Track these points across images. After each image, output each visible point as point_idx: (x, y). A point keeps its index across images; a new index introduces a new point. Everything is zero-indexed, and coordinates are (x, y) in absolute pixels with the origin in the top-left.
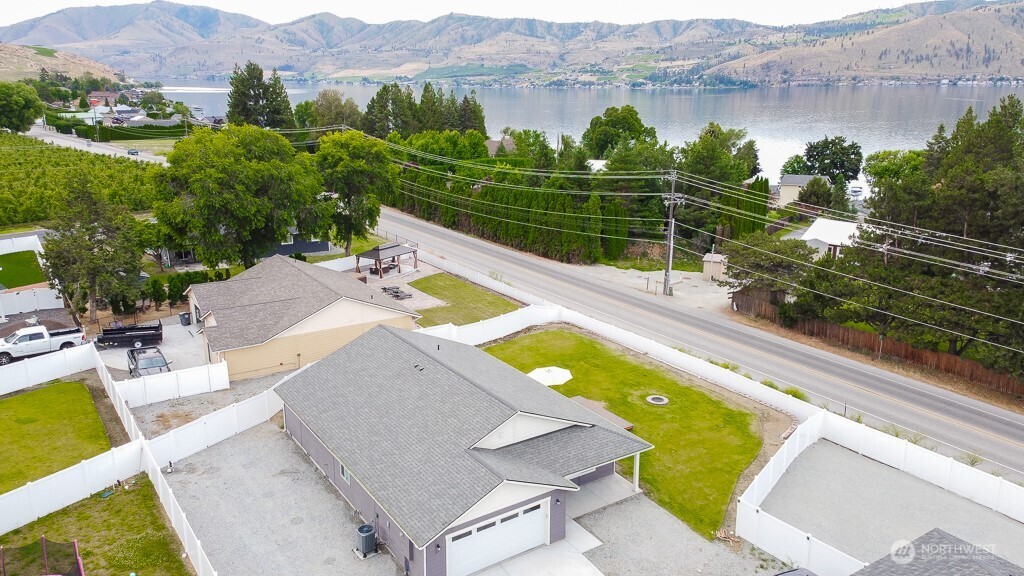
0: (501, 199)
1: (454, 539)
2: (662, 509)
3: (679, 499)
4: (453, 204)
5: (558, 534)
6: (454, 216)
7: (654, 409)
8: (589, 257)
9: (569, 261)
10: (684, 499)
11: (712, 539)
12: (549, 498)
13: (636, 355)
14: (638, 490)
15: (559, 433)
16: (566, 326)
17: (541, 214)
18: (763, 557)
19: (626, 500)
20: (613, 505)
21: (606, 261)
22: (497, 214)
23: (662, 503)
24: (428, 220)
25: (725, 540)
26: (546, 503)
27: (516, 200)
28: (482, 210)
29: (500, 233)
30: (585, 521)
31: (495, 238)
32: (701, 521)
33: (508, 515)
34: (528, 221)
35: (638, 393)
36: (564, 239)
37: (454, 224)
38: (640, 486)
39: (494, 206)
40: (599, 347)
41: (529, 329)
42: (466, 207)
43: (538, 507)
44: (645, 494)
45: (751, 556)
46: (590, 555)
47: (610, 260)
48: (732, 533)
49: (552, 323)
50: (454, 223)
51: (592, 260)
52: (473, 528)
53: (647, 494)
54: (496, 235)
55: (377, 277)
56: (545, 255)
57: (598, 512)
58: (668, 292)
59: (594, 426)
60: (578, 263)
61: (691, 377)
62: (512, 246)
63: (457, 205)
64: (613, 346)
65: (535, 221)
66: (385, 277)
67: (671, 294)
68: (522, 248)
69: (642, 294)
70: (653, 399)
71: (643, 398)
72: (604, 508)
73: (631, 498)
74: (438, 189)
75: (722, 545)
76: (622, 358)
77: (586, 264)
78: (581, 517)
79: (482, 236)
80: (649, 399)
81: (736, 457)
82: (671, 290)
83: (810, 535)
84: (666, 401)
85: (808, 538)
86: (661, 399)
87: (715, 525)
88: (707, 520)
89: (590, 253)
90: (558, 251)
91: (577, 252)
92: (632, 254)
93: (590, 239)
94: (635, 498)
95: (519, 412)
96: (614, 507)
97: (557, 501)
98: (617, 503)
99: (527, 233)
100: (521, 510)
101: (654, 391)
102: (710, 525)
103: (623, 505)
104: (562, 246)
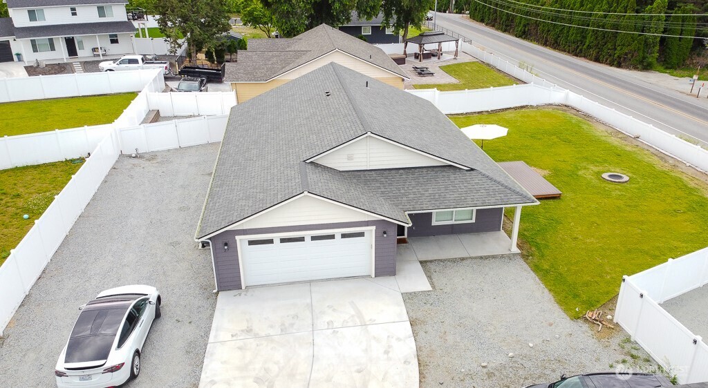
0: (569, 6)
1: (251, 243)
2: (533, 274)
3: (563, 269)
4: (527, 13)
5: (385, 268)
6: (525, 26)
7: (603, 185)
8: (641, 62)
9: (619, 66)
10: (569, 270)
11: (576, 318)
12: (373, 227)
13: (625, 138)
14: (515, 250)
16: (565, 108)
17: (601, 16)
18: (634, 352)
19: (494, 257)
20: (476, 258)
21: (662, 69)
22: (563, 19)
23: (536, 269)
24: (505, 31)
25: (593, 322)
26: (371, 231)
28: (549, 18)
29: (562, 40)
30: (432, 267)
31: (556, 45)
32: (576, 296)
33: (323, 233)
34: (588, 26)
35: (596, 169)
36: (618, 42)
37: (524, 35)
38: (519, 246)
39: (559, 12)
40: (585, 127)
41: (522, 107)
42: (537, 15)
43: (361, 234)
44: (523, 256)
45: (617, 348)
46: (410, 297)
47: (667, 68)
48: (609, 317)
49: (551, 105)
50: (524, 32)
51: (646, 67)
52: (276, 237)
53: (525, 257)
54: (557, 42)
55: (417, 61)
56: (597, 60)
57: (454, 261)
59: (472, 169)
60: (627, 67)
61: (677, 164)
62: (569, 52)
63: (530, 15)
65: (593, 26)
66: (424, 61)
68: (577, 53)
69: (684, 96)
70: (610, 176)
71: (599, 174)
72: (463, 259)
73: (502, 256)
75: (586, 327)
76: (604, 138)
77: (636, 68)
78: (431, 261)
79: (545, 43)
80: (605, 176)
83: (699, 338)
84: (626, 178)
85: (695, 342)
86: (620, 177)
87: (590, 305)
88: (584, 297)
89: (644, 58)
90: (610, 55)
91: (629, 56)
92: (695, 65)
93: (646, 44)
94: (511, 257)
95: (369, 133)
96: (475, 261)
97: (385, 233)
98: (481, 258)
99: (584, 37)
100: (338, 232)
101: (618, 170)
102: (583, 302)
103: (487, 261)
104: (615, 49)
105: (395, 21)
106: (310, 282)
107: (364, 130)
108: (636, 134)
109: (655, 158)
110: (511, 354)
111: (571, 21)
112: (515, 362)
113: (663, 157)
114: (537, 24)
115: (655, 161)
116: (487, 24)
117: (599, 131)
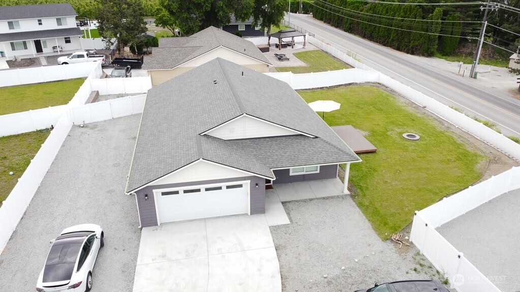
0: (379, 12)
1: (164, 194)
2: (358, 209)
3: (377, 205)
4: (351, 16)
5: (258, 208)
6: (350, 24)
7: (404, 142)
8: (427, 51)
9: (413, 53)
10: (381, 205)
11: (386, 239)
12: (249, 181)
13: (417, 107)
14: (347, 192)
15: (284, 138)
16: (378, 85)
17: (400, 20)
18: (422, 262)
19: (332, 197)
20: (320, 199)
21: (440, 56)
22: (375, 21)
23: (360, 205)
24: (337, 27)
25: (397, 242)
26: (247, 184)
27: (387, 12)
28: (366, 20)
29: (375, 35)
30: (290, 206)
31: (371, 38)
32: (386, 224)
33: (213, 186)
34: (392, 26)
35: (399, 131)
36: (412, 38)
37: (350, 30)
38: (349, 189)
39: (372, 16)
40: (391, 99)
41: (350, 84)
42: (358, 18)
43: (241, 186)
44: (351, 196)
45: (412, 259)
46: (274, 229)
47: (443, 55)
48: (407, 238)
49: (369, 82)
50: (350, 28)
51: (429, 54)
52: (181, 189)
53: (353, 196)
54: (371, 36)
55: (278, 49)
56: (398, 49)
57: (305, 201)
58: (474, 76)
59: (316, 137)
60: (418, 54)
61: (450, 126)
62: (380, 43)
63: (353, 17)
64: (402, 100)
65: (395, 26)
66: (282, 50)
67: (475, 78)
68: (385, 44)
69: (453, 75)
70: (408, 136)
71: (401, 133)
72: (311, 200)
73: (338, 197)
74: (345, 8)
75: (391, 245)
76: (403, 108)
77: (423, 55)
78: (289, 202)
79: (364, 37)
80: (405, 135)
81: (449, 184)
82: (476, 74)
83: (462, 254)
84: (418, 137)
85: (459, 257)
86: (414, 136)
87: (395, 229)
88: (391, 224)
89: (428, 48)
90: (407, 46)
91: (419, 47)
92: (461, 53)
93: (430, 39)
94: (343, 197)
95: (245, 114)
96: (320, 200)
97: (257, 185)
98: (324, 198)
99: (390, 34)
100: (224, 185)
101: (413, 131)
102: (391, 228)
103: (327, 201)
104: (410, 42)
105: (262, 22)
106: (205, 219)
107: (242, 111)
108: (424, 105)
109: (436, 122)
110: (343, 268)
111: (380, 23)
112: (346, 273)
113: (441, 121)
114: (358, 23)
115: (435, 123)
116: (325, 22)
117: (400, 103)
